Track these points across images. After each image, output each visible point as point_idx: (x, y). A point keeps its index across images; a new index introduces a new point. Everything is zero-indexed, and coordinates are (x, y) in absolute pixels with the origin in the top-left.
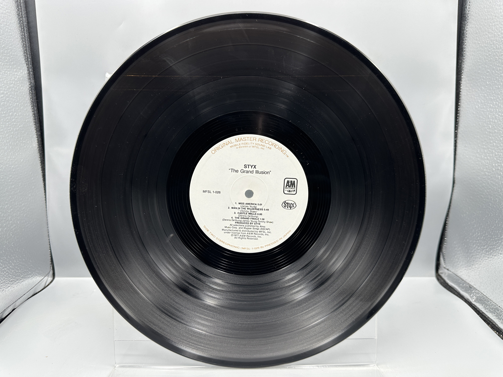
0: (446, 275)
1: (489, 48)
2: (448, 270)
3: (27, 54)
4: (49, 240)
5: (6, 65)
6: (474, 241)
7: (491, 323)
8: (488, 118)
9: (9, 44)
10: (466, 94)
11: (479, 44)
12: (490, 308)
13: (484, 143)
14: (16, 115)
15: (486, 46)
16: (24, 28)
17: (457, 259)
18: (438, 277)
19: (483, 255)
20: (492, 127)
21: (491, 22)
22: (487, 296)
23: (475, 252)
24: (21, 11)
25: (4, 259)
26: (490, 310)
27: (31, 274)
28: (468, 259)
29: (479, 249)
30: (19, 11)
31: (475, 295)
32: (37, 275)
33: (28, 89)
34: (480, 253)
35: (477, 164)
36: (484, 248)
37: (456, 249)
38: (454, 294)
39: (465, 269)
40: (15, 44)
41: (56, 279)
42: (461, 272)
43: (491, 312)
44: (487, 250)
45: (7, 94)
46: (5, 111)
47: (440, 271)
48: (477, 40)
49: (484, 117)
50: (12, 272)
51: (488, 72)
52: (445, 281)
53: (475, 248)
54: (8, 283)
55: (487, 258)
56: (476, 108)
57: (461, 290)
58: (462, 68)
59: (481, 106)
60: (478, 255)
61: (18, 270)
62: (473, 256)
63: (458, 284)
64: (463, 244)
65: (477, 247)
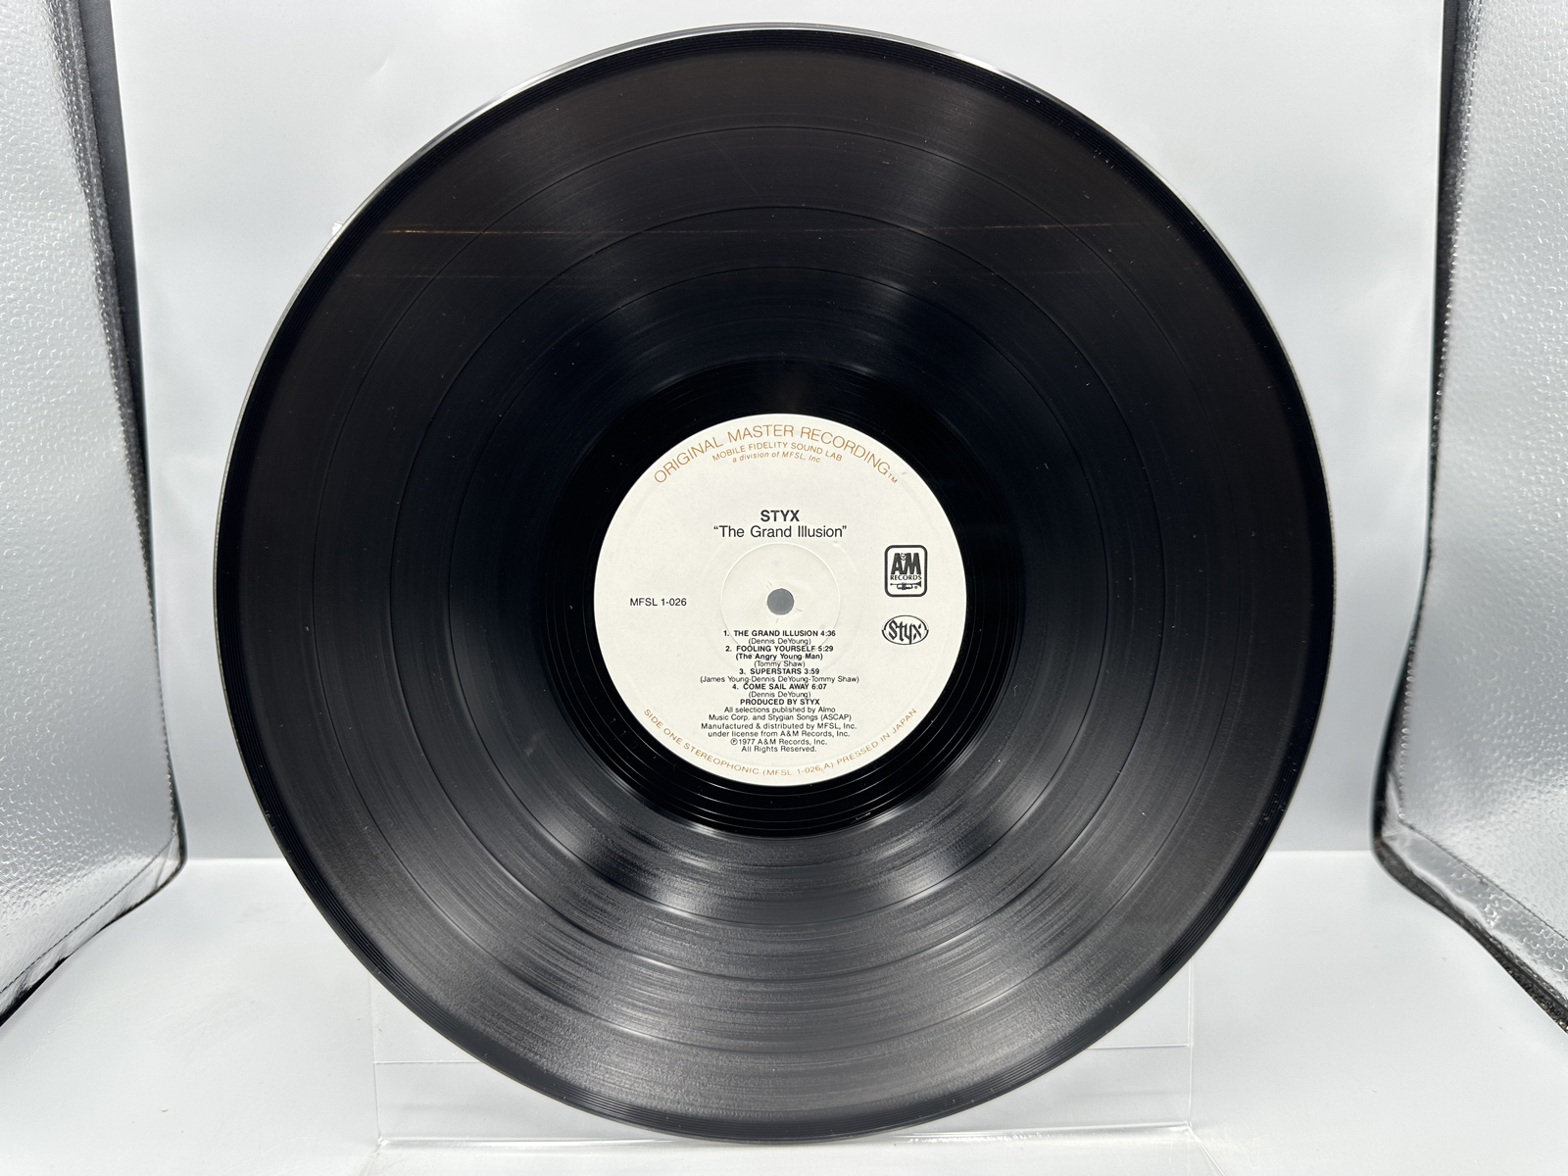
0: (1408, 844)
1: (1545, 130)
2: (1412, 828)
3: (87, 163)
4: (166, 742)
5: (23, 198)
6: (1495, 741)
7: (1547, 998)
8: (1542, 352)
9: (30, 132)
10: (1469, 276)
11: (1511, 115)
12: (1546, 950)
13: (1528, 433)
14: (56, 356)
15: (1534, 124)
16: (75, 81)
17: (1440, 796)
18: (1381, 849)
19: (1524, 783)
20: (1552, 381)
21: (1551, 48)
22: (1536, 912)
23: (1499, 774)
24: (67, 29)
25: (29, 805)
26: (1544, 957)
27: (110, 851)
28: (1477, 794)
29: (1510, 766)
30: (59, 26)
31: (1497, 909)
32: (129, 854)
33: (94, 273)
34: (1513, 777)
35: (1505, 498)
36: (1529, 763)
37: (1438, 763)
38: (1432, 903)
39: (1467, 827)
40: (49, 132)
41: (190, 863)
42: (1453, 835)
43: (1548, 962)
44: (1537, 767)
45: (26, 289)
46: (22, 343)
47: (1387, 833)
48: (1505, 103)
49: (1528, 349)
50: (52, 846)
51: (1541, 205)
52: (1401, 863)
53: (1496, 761)
54: (42, 882)
55: (1535, 794)
56: (1502, 320)
57: (1453, 890)
58: (1456, 192)
59: (1518, 313)
60: (1508, 782)
61: (70, 839)
62: (1491, 785)
63: (1445, 873)
64: (1461, 749)
65: (1504, 758)
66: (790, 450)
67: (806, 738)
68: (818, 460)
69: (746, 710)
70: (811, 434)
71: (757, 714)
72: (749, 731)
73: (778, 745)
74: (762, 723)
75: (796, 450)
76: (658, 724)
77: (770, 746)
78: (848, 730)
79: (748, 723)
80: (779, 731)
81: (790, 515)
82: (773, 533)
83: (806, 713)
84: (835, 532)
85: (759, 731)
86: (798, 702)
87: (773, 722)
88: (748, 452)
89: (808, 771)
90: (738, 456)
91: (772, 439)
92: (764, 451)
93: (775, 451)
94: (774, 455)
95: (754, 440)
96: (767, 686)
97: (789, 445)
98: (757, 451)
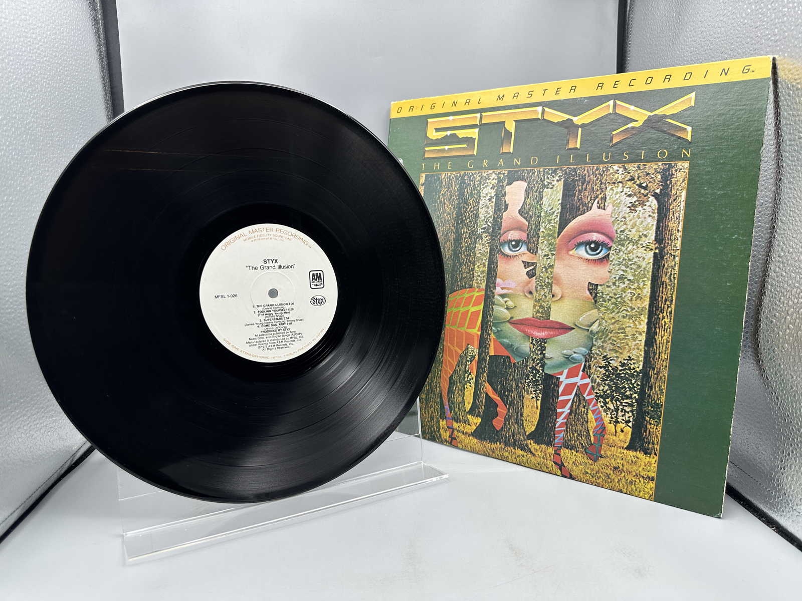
66: (273, 237)
67: (286, 343)
68: (283, 240)
69: (263, 335)
70: (280, 231)
71: (267, 336)
72: (265, 343)
73: (276, 347)
74: (269, 339)
75: (275, 237)
76: (229, 344)
77: (273, 347)
78: (301, 339)
79: (264, 340)
80: (276, 342)
81: (274, 261)
82: (268, 268)
83: (286, 334)
84: (291, 267)
85: (268, 342)
86: (282, 330)
87: (274, 338)
88: (257, 238)
89: (287, 355)
90: (253, 239)
91: (265, 233)
92: (263, 237)
93: (267, 237)
94: (267, 239)
95: (259, 234)
96: (270, 325)
97: (272, 235)
98: (260, 238)
